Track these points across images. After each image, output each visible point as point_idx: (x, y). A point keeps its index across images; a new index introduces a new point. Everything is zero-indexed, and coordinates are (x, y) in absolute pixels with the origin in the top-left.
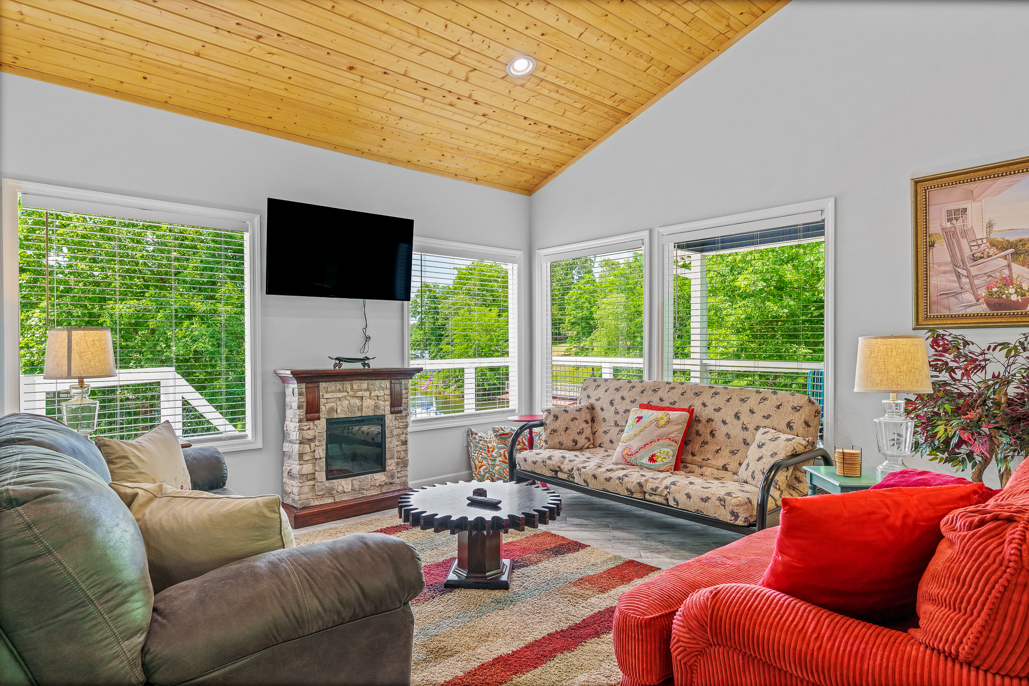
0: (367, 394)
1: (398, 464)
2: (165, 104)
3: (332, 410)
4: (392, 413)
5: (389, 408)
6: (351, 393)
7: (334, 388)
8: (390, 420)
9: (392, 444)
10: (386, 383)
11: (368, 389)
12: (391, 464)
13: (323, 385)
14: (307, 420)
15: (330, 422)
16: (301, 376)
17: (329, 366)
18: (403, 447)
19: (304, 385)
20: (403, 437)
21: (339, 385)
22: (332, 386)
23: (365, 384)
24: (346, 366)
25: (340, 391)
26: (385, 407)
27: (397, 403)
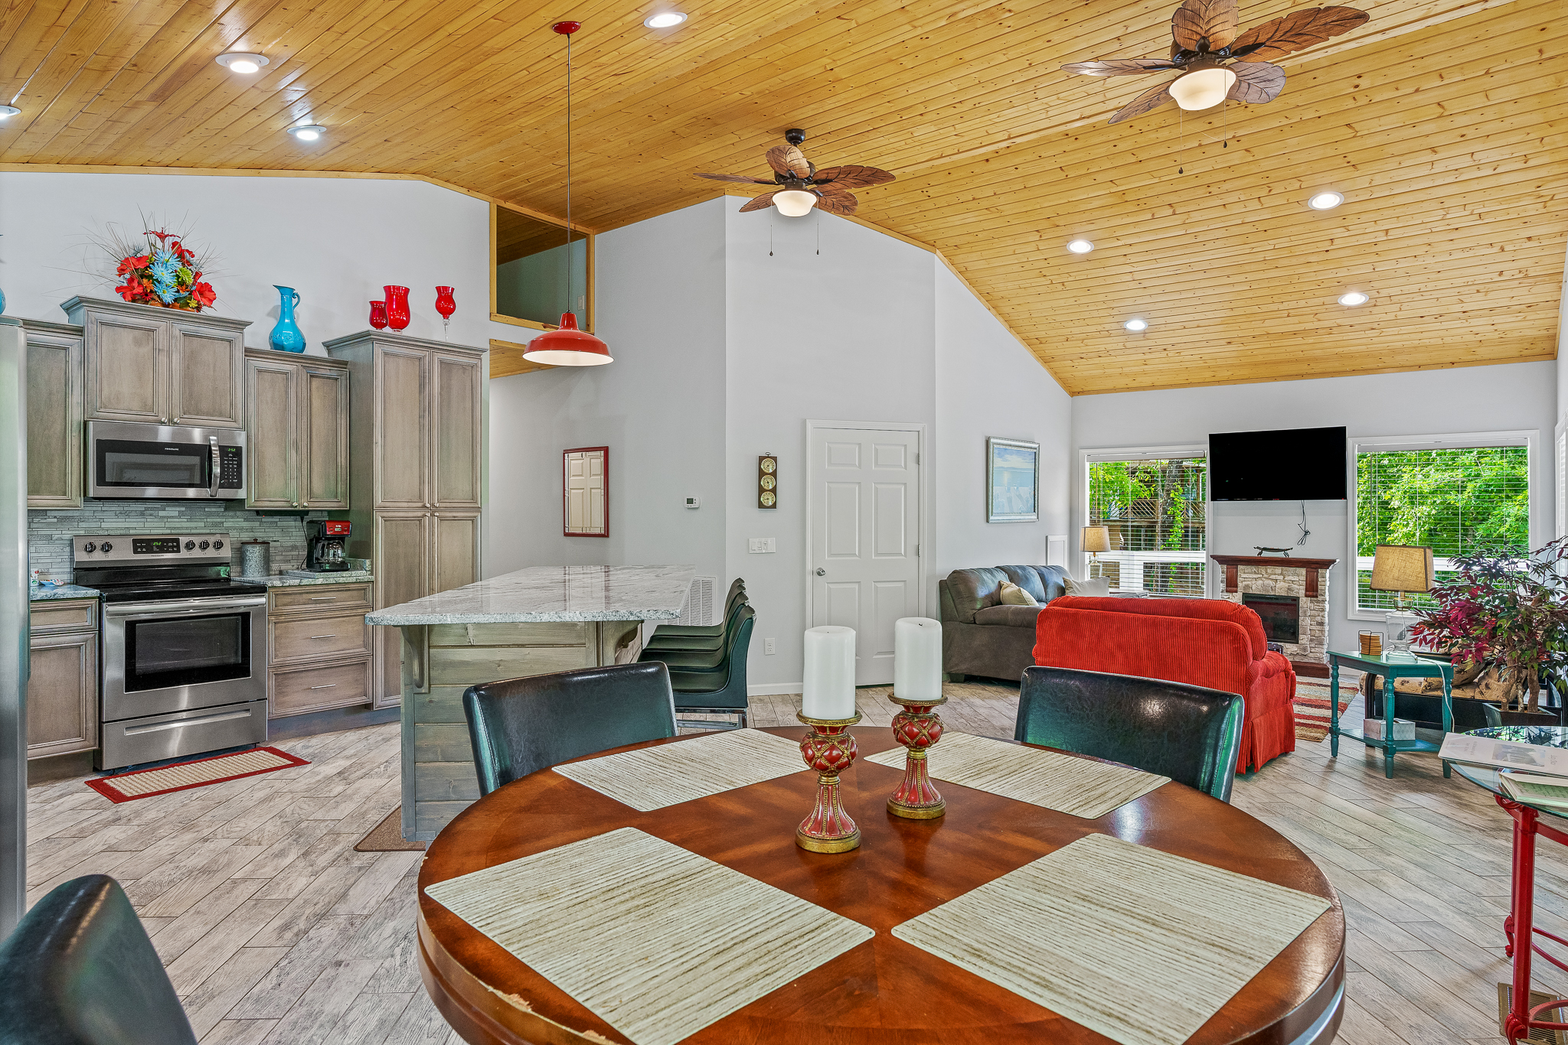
0: (1281, 577)
1: (1311, 640)
2: (1153, 387)
3: (1247, 587)
4: (1306, 596)
5: (1304, 592)
6: (1266, 576)
7: (1250, 570)
8: (1305, 603)
9: (1305, 622)
10: (1303, 571)
11: (1281, 574)
12: (1304, 639)
13: (1240, 567)
14: (1227, 591)
15: (1245, 596)
16: (1222, 560)
17: (1254, 553)
18: (1319, 627)
19: (1225, 566)
20: (1318, 619)
21: (1254, 569)
22: (1248, 568)
23: (1278, 570)
24: (1265, 554)
25: (1255, 573)
26: (1300, 591)
27: (1312, 590)
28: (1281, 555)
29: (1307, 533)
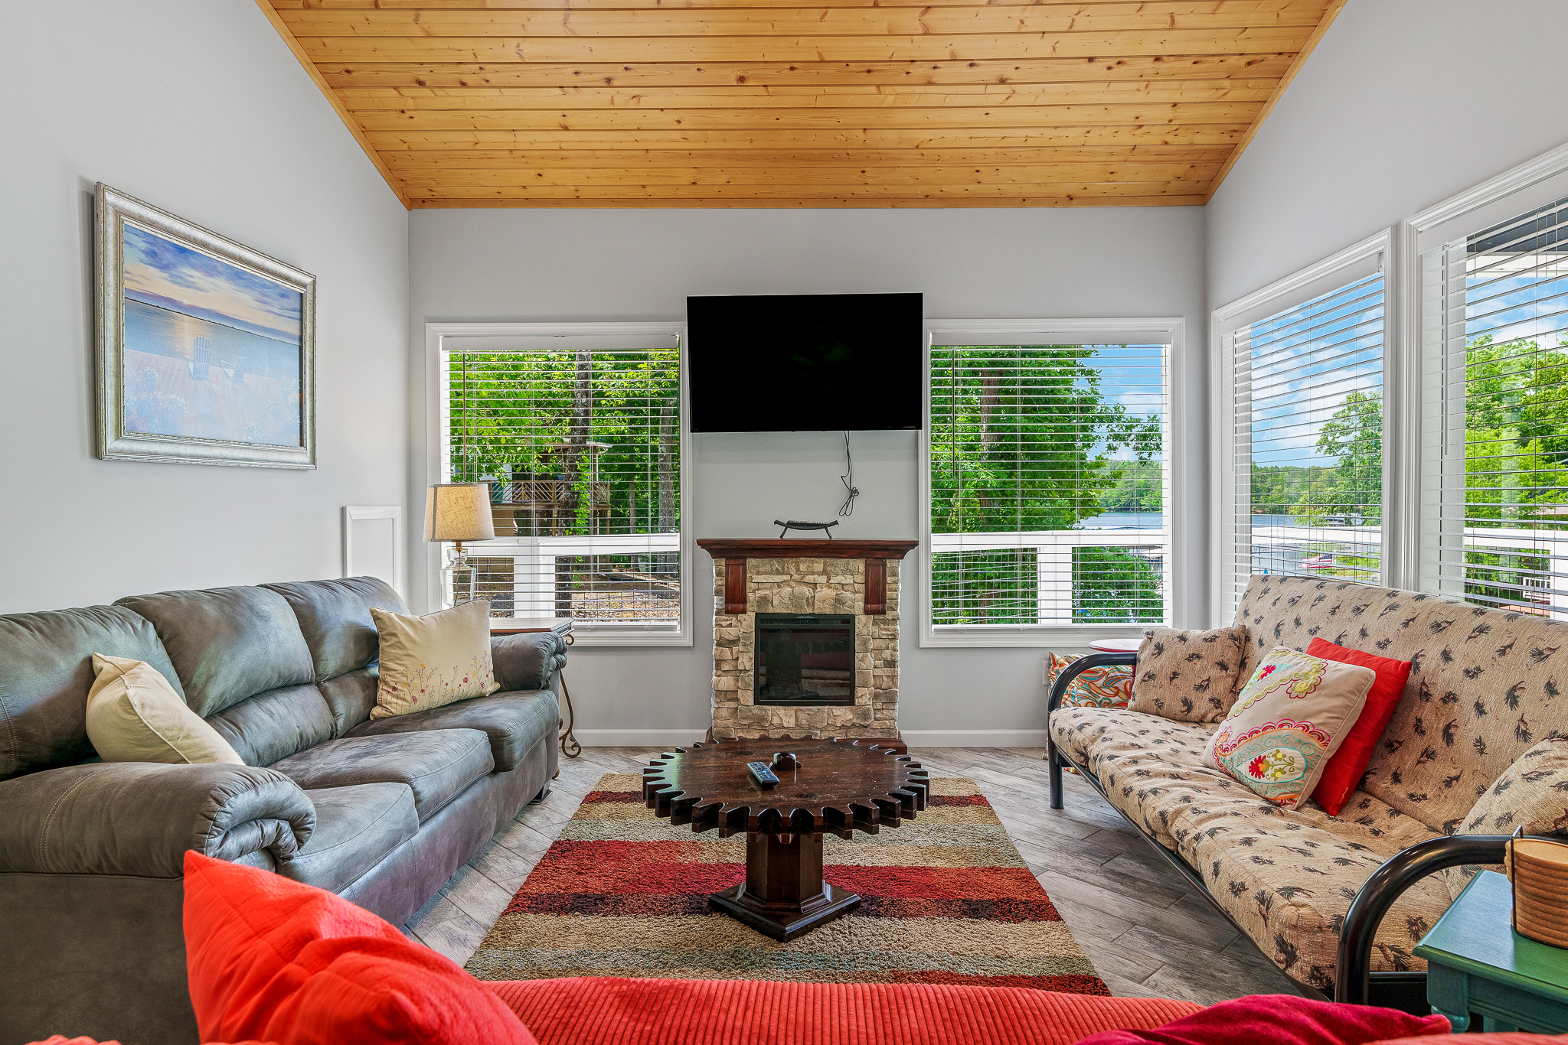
0: (823, 579)
1: (876, 697)
3: (764, 600)
4: (867, 612)
5: (862, 604)
6: (796, 577)
7: (768, 568)
8: (864, 625)
9: (866, 663)
10: (859, 565)
11: (824, 572)
12: (864, 696)
13: (751, 562)
14: (727, 612)
15: (761, 618)
16: (718, 548)
17: (774, 534)
18: (888, 671)
19: (723, 562)
20: (887, 654)
21: (776, 564)
22: (765, 564)
23: (819, 565)
24: (793, 535)
25: (778, 573)
26: (855, 603)
27: (877, 600)
28: (820, 535)
29: (853, 492)
